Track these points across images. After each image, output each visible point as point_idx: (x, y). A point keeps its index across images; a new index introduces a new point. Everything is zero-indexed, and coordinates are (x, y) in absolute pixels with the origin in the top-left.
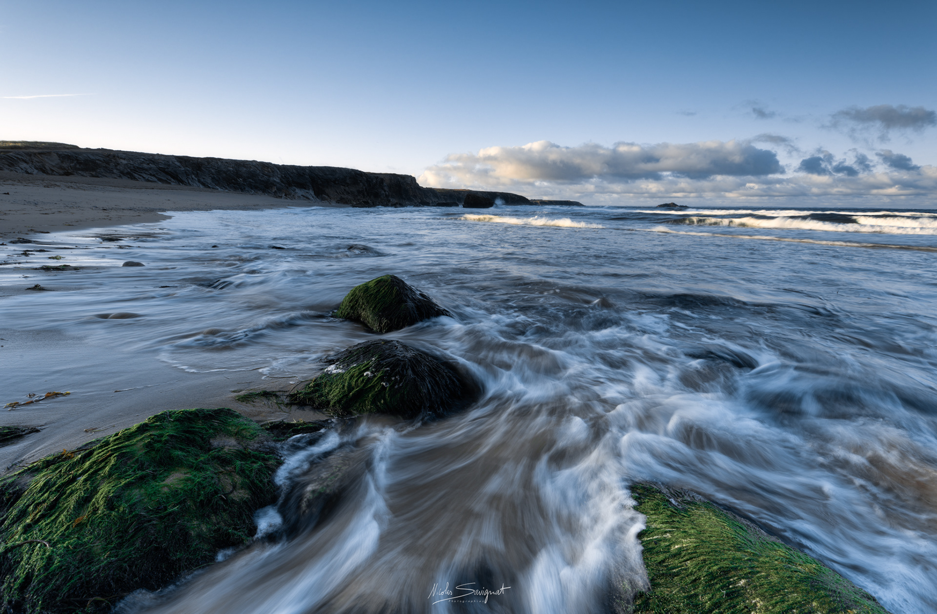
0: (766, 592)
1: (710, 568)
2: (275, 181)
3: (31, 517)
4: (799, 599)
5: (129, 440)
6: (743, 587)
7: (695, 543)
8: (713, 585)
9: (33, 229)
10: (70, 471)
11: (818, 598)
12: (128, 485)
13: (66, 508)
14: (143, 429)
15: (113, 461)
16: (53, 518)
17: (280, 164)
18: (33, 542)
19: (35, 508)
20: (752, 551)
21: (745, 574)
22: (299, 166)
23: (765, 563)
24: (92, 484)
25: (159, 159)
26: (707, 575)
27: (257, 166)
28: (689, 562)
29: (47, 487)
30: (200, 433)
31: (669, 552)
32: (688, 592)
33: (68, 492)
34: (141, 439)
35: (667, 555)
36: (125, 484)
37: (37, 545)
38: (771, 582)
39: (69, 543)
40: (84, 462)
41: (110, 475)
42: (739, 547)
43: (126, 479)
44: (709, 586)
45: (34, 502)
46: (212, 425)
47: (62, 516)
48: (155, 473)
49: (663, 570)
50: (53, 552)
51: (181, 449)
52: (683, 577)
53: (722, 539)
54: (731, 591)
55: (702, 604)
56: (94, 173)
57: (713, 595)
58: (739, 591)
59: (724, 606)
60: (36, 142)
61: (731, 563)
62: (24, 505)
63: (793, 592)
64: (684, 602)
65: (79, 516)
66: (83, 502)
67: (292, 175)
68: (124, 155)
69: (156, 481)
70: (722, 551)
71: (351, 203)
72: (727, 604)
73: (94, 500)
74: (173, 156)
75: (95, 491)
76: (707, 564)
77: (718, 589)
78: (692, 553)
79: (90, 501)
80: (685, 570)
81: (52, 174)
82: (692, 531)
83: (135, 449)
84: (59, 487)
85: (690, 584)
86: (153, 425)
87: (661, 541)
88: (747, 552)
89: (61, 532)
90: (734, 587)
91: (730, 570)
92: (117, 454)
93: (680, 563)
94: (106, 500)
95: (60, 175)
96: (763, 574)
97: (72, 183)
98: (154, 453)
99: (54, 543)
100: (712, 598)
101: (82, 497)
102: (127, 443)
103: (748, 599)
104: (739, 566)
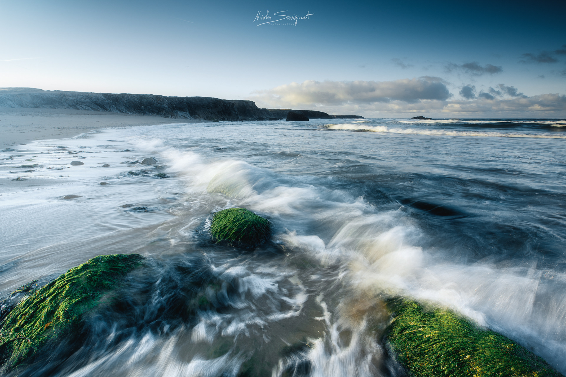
0: (482, 362)
1: (448, 349)
2: (164, 107)
3: (19, 323)
4: (503, 366)
5: (76, 275)
6: (468, 360)
7: (438, 333)
8: (450, 359)
9: (16, 142)
10: (41, 294)
11: (514, 365)
12: (77, 303)
13: (40, 317)
14: (85, 267)
15: (67, 288)
16: (32, 324)
17: (168, 96)
18: (21, 339)
19: (21, 317)
20: (474, 337)
21: (469, 352)
22: (180, 97)
23: (482, 344)
24: (55, 302)
25: (92, 96)
26: (445, 353)
27: (153, 98)
28: (434, 345)
29: (28, 304)
30: (121, 270)
31: (422, 340)
32: (434, 364)
33: (41, 307)
34: (84, 274)
35: (421, 341)
36: (75, 302)
37: (23, 340)
38: (486, 356)
39: (42, 339)
40: (50, 288)
41: (66, 296)
42: (466, 335)
43: (76, 299)
44: (447, 360)
45: (20, 313)
46: (128, 265)
47: (38, 323)
48: (94, 295)
49: (418, 350)
50: (32, 344)
51: (109, 280)
52: (430, 355)
53: (455, 330)
54: (460, 362)
55: (442, 371)
56: (52, 106)
57: (449, 366)
58: (465, 362)
59: (456, 372)
60: (17, 88)
61: (461, 345)
62: (14, 316)
63: (499, 362)
64: (431, 371)
65: (48, 323)
66: (50, 314)
67: (175, 103)
68: (71, 94)
69: (95, 300)
70: (455, 338)
71: (213, 120)
72: (458, 371)
73: (57, 312)
74: (101, 93)
75: (57, 307)
76: (446, 347)
77: (453, 361)
78: (436, 340)
79: (54, 313)
80: (432, 350)
81: (27, 108)
82: (437, 326)
83: (81, 280)
84: (35, 304)
85: (435, 359)
86: (91, 265)
87: (417, 333)
88: (471, 338)
89: (37, 332)
90: (463, 360)
91: (460, 350)
92: (70, 283)
93: (429, 346)
94: (64, 312)
95: (32, 108)
96: (480, 351)
97: (39, 112)
98: (92, 282)
99: (33, 339)
100: (449, 367)
101: (50, 310)
102: (75, 276)
103: (471, 367)
104: (465, 347)
